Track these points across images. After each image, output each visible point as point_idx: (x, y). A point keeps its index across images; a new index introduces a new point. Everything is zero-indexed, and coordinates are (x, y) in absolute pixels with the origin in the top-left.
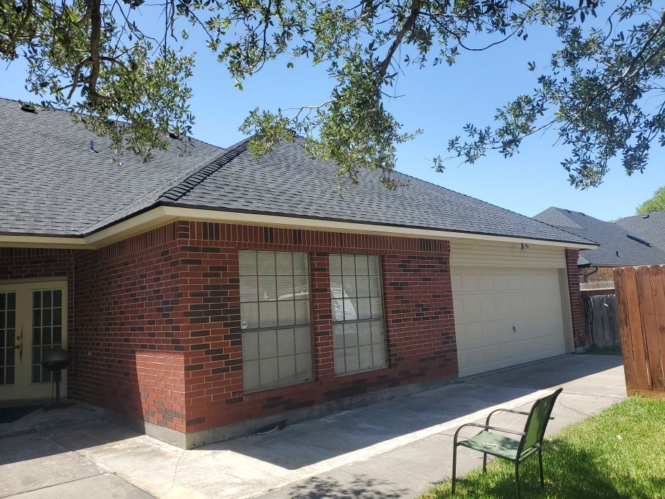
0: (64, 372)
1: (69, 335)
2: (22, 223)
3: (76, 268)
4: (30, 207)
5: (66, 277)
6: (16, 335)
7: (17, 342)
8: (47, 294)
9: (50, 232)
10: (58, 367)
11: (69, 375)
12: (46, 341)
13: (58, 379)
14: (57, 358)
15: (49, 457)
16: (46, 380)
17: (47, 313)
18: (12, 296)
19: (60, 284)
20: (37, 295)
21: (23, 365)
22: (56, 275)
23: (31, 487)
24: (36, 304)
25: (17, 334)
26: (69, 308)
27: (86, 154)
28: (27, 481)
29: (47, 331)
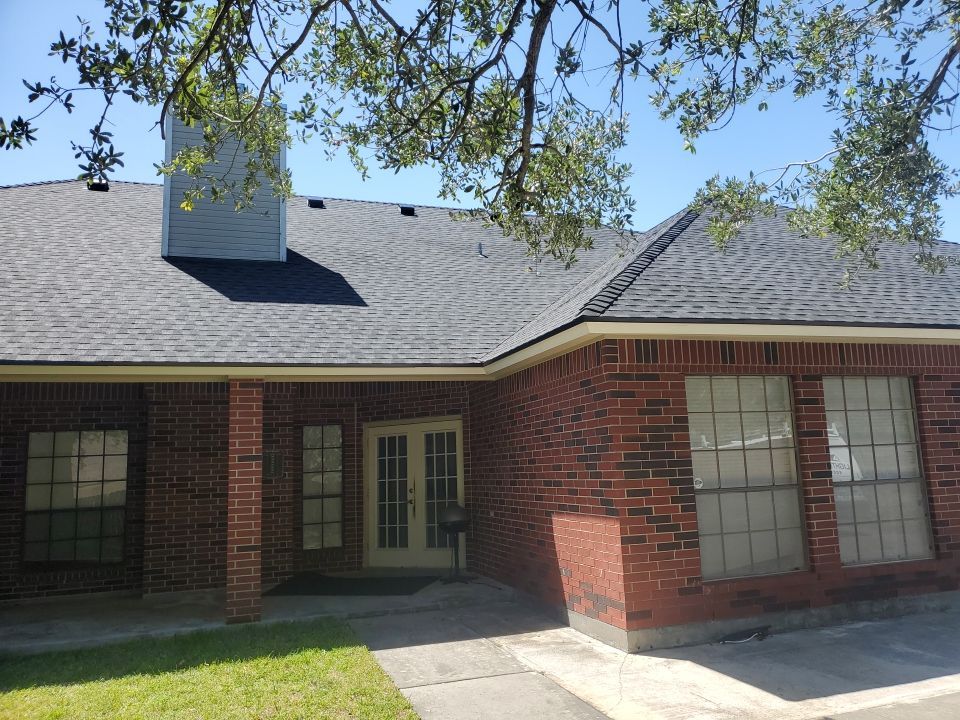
0: (462, 536)
1: (466, 489)
2: (418, 351)
3: (471, 404)
4: (423, 331)
5: (459, 416)
6: (408, 489)
7: (410, 496)
8: (440, 436)
9: (447, 362)
10: (455, 529)
11: (467, 540)
12: (441, 495)
13: (455, 544)
14: (454, 518)
15: (460, 642)
16: (442, 545)
17: (441, 459)
18: (403, 439)
19: (453, 425)
20: (429, 437)
21: (417, 525)
22: (449, 413)
23: (448, 676)
24: (429, 450)
25: (410, 486)
26: (465, 455)
27: (474, 261)
28: (443, 669)
29: (441, 483)
